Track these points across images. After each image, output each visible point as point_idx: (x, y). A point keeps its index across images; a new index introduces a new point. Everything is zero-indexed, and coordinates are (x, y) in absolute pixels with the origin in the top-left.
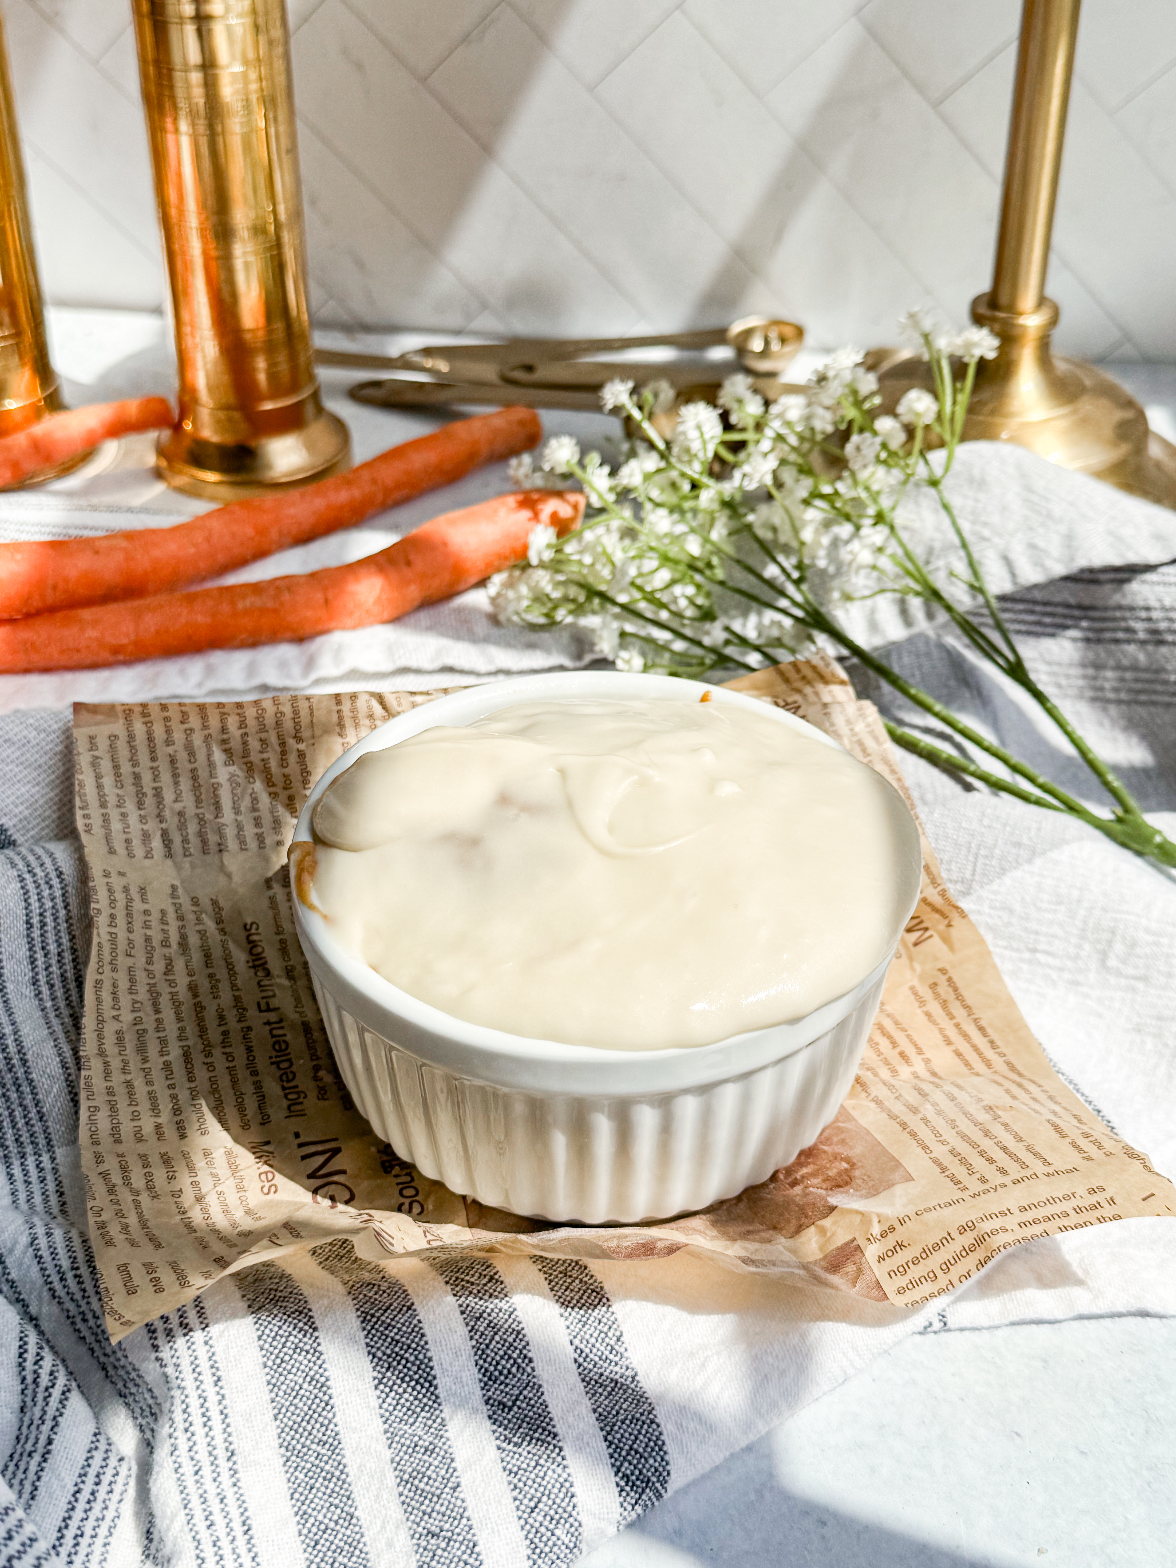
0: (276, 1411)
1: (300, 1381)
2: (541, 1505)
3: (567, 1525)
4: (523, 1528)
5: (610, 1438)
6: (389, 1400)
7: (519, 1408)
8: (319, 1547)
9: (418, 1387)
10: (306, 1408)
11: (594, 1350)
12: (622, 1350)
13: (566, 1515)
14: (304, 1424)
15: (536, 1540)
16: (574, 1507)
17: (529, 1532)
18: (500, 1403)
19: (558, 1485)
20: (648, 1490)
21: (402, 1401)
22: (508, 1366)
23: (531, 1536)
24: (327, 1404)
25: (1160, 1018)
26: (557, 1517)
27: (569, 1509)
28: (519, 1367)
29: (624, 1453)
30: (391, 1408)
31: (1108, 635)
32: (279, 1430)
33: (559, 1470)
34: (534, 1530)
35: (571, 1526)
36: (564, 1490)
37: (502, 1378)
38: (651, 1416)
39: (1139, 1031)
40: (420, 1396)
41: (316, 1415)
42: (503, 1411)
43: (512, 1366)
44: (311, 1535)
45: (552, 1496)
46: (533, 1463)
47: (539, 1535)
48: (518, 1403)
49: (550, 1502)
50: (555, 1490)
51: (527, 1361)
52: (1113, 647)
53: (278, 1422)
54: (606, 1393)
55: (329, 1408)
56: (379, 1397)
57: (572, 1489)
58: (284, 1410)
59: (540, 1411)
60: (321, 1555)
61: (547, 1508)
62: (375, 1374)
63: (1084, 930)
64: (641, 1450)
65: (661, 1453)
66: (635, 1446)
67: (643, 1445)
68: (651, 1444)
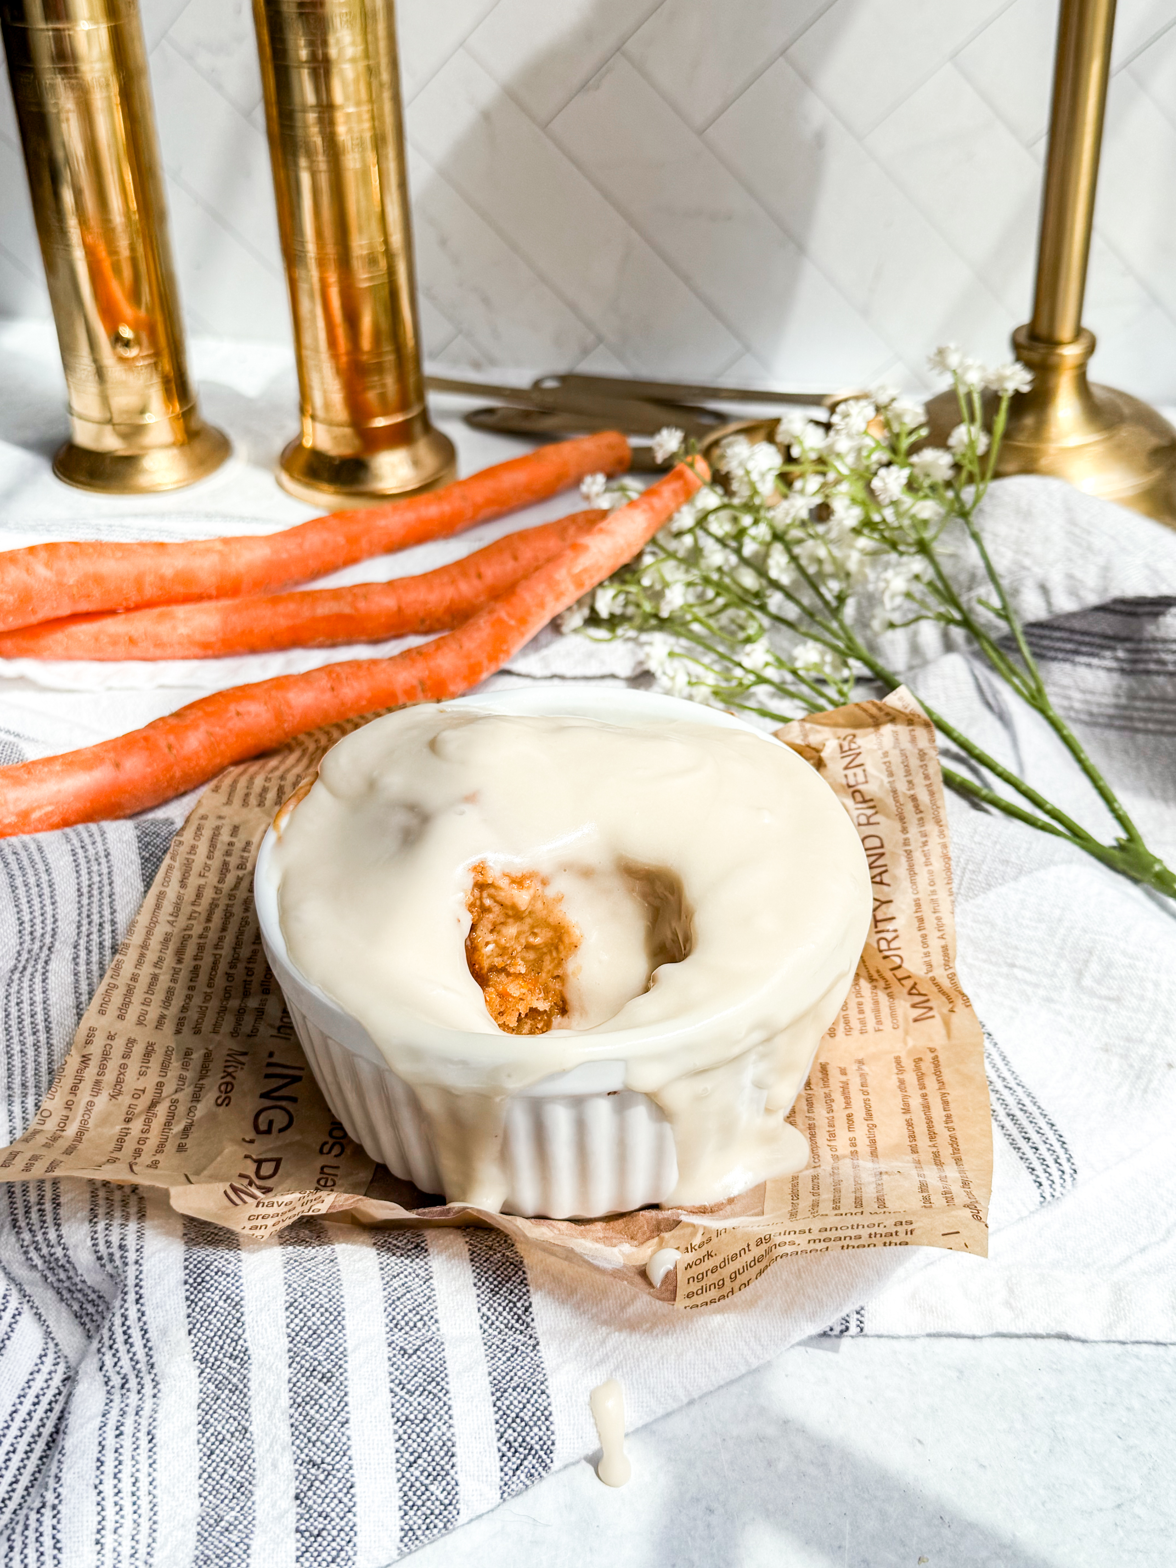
0: (191, 1326)
2: (420, 1461)
3: (444, 1483)
4: (399, 1480)
5: (499, 1404)
7: (419, 1357)
8: (213, 1457)
10: (219, 1324)
13: (443, 1473)
15: (410, 1494)
16: (453, 1466)
17: (404, 1485)
18: (402, 1349)
19: (440, 1443)
20: (530, 1457)
22: (415, 1320)
23: (406, 1489)
24: (239, 1322)
25: (1128, 1039)
26: (435, 1473)
27: (448, 1467)
29: (509, 1420)
31: (1141, 666)
32: (193, 1344)
33: (444, 1428)
34: (409, 1484)
35: (448, 1484)
36: (445, 1448)
37: (408, 1328)
38: (543, 1387)
41: (228, 1331)
42: (403, 1357)
44: (209, 1444)
45: (433, 1453)
46: (421, 1417)
47: (414, 1489)
48: (419, 1353)
49: (430, 1459)
50: (437, 1448)
52: (1144, 677)
53: (192, 1337)
54: (504, 1359)
55: (239, 1325)
57: (453, 1449)
58: (198, 1325)
59: (437, 1365)
60: (214, 1465)
61: (426, 1464)
63: (1062, 949)
64: (527, 1419)
65: (547, 1423)
66: (522, 1414)
67: (530, 1414)
68: (539, 1413)
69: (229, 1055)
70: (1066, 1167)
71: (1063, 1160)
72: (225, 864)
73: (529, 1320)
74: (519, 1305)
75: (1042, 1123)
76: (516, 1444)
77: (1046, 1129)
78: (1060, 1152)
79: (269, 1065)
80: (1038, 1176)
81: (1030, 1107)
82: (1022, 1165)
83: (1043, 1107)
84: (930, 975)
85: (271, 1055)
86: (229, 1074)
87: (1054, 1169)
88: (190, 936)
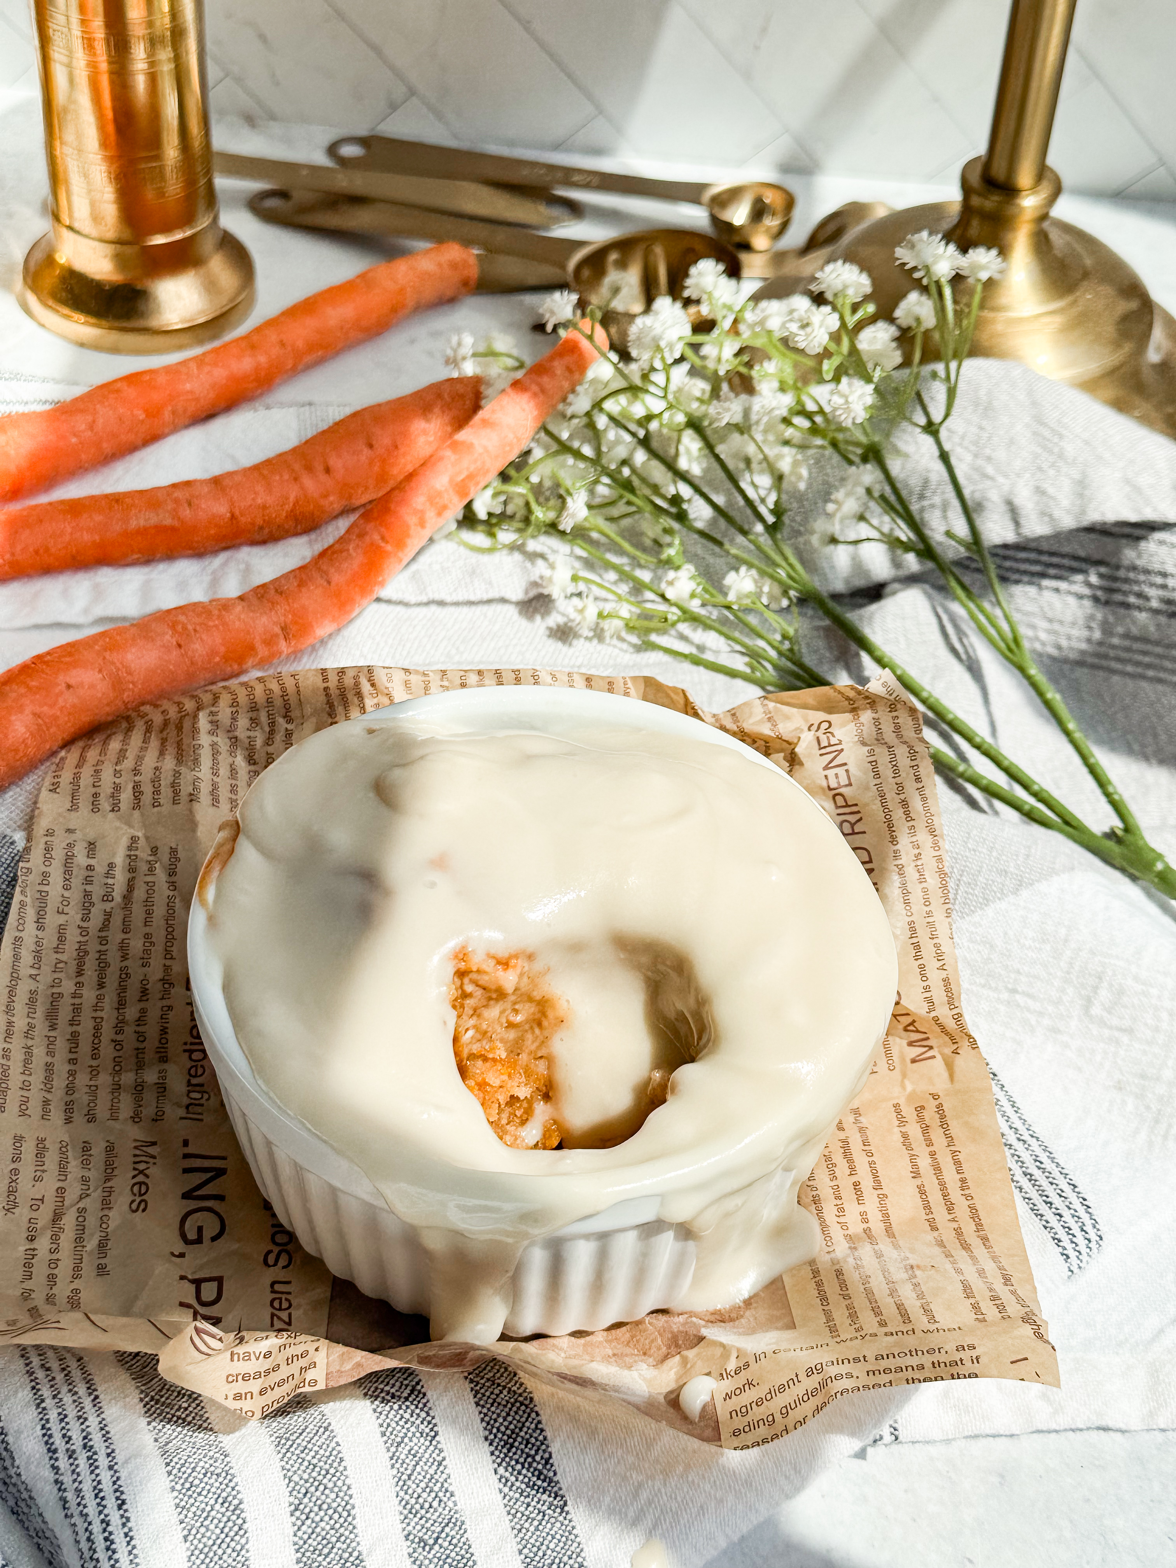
0: (186, 1532)
1: (212, 1502)
6: (304, 1528)
7: (441, 1547)
10: (218, 1531)
12: (551, 1474)
14: (215, 1548)
18: (421, 1540)
21: (318, 1530)
22: (430, 1499)
24: (240, 1529)
25: (1143, 1076)
28: (440, 1501)
30: (306, 1537)
31: (1118, 597)
32: (189, 1553)
37: (423, 1512)
38: (580, 1560)
39: (1120, 1089)
41: (228, 1540)
42: (424, 1548)
43: (434, 1499)
48: (440, 1541)
51: (448, 1495)
52: (1122, 611)
53: (188, 1544)
54: (532, 1529)
55: (241, 1533)
56: (294, 1525)
58: (194, 1531)
59: (463, 1552)
63: (1068, 973)
69: (136, 1148)
70: (1092, 1235)
71: (1088, 1227)
72: (87, 894)
75: (1063, 1184)
77: (1068, 1190)
78: (1085, 1217)
79: (186, 1156)
80: (1065, 1249)
81: (1048, 1165)
82: (1047, 1235)
83: (1062, 1164)
84: (933, 1014)
85: (186, 1143)
86: (141, 1172)
87: (1080, 1239)
88: (60, 995)
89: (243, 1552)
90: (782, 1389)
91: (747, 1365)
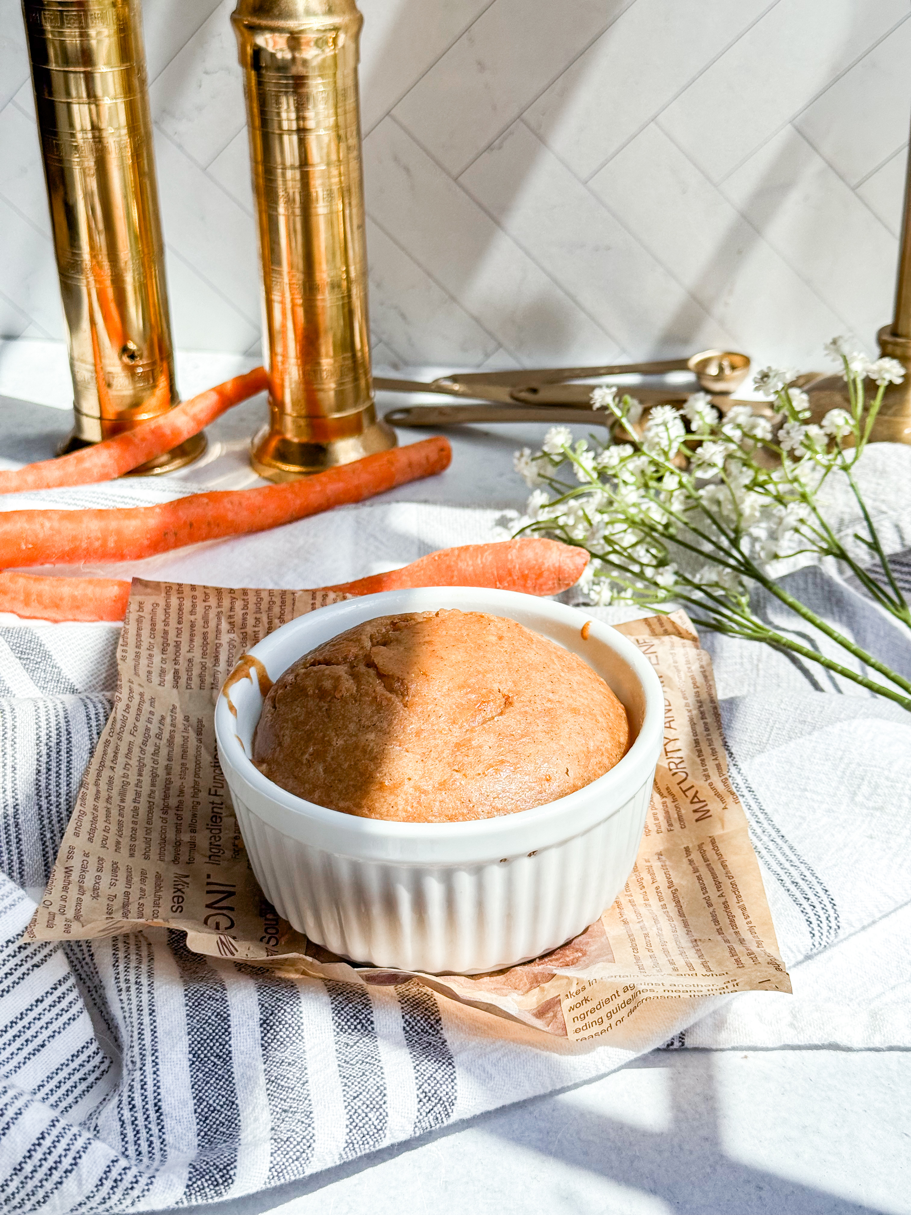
0: (190, 1031)
1: (210, 1014)
2: (361, 1096)
3: (378, 1113)
4: (346, 1107)
5: (417, 1068)
6: (269, 1035)
8: (208, 1122)
9: (290, 1029)
10: (211, 1031)
11: (419, 1025)
13: (377, 1106)
14: (208, 1041)
15: (354, 1117)
16: (384, 1103)
17: (350, 1111)
19: (376, 1088)
20: (439, 1105)
21: (278, 1037)
22: (355, 1023)
23: (351, 1113)
24: (226, 1031)
26: (372, 1106)
27: (381, 1103)
29: (426, 1078)
30: (270, 1041)
32: (191, 1042)
33: (378, 1079)
34: (353, 1111)
35: (381, 1114)
36: (379, 1091)
40: (291, 1035)
41: (217, 1037)
42: (346, 1048)
43: (358, 1024)
44: (203, 1113)
45: (370, 1093)
46: (361, 1074)
47: (357, 1115)
49: (368, 1096)
50: (373, 1090)
53: (190, 1037)
55: (227, 1033)
56: (262, 1032)
57: (385, 1092)
58: (195, 1030)
60: (208, 1127)
61: (365, 1099)
62: (262, 1016)
64: (438, 1078)
65: (453, 1084)
66: (434, 1075)
67: (441, 1076)
68: (447, 1076)
73: (439, 1028)
74: (432, 1018)
76: (430, 1095)
89: (227, 1046)
90: (607, 1001)
91: (584, 988)
